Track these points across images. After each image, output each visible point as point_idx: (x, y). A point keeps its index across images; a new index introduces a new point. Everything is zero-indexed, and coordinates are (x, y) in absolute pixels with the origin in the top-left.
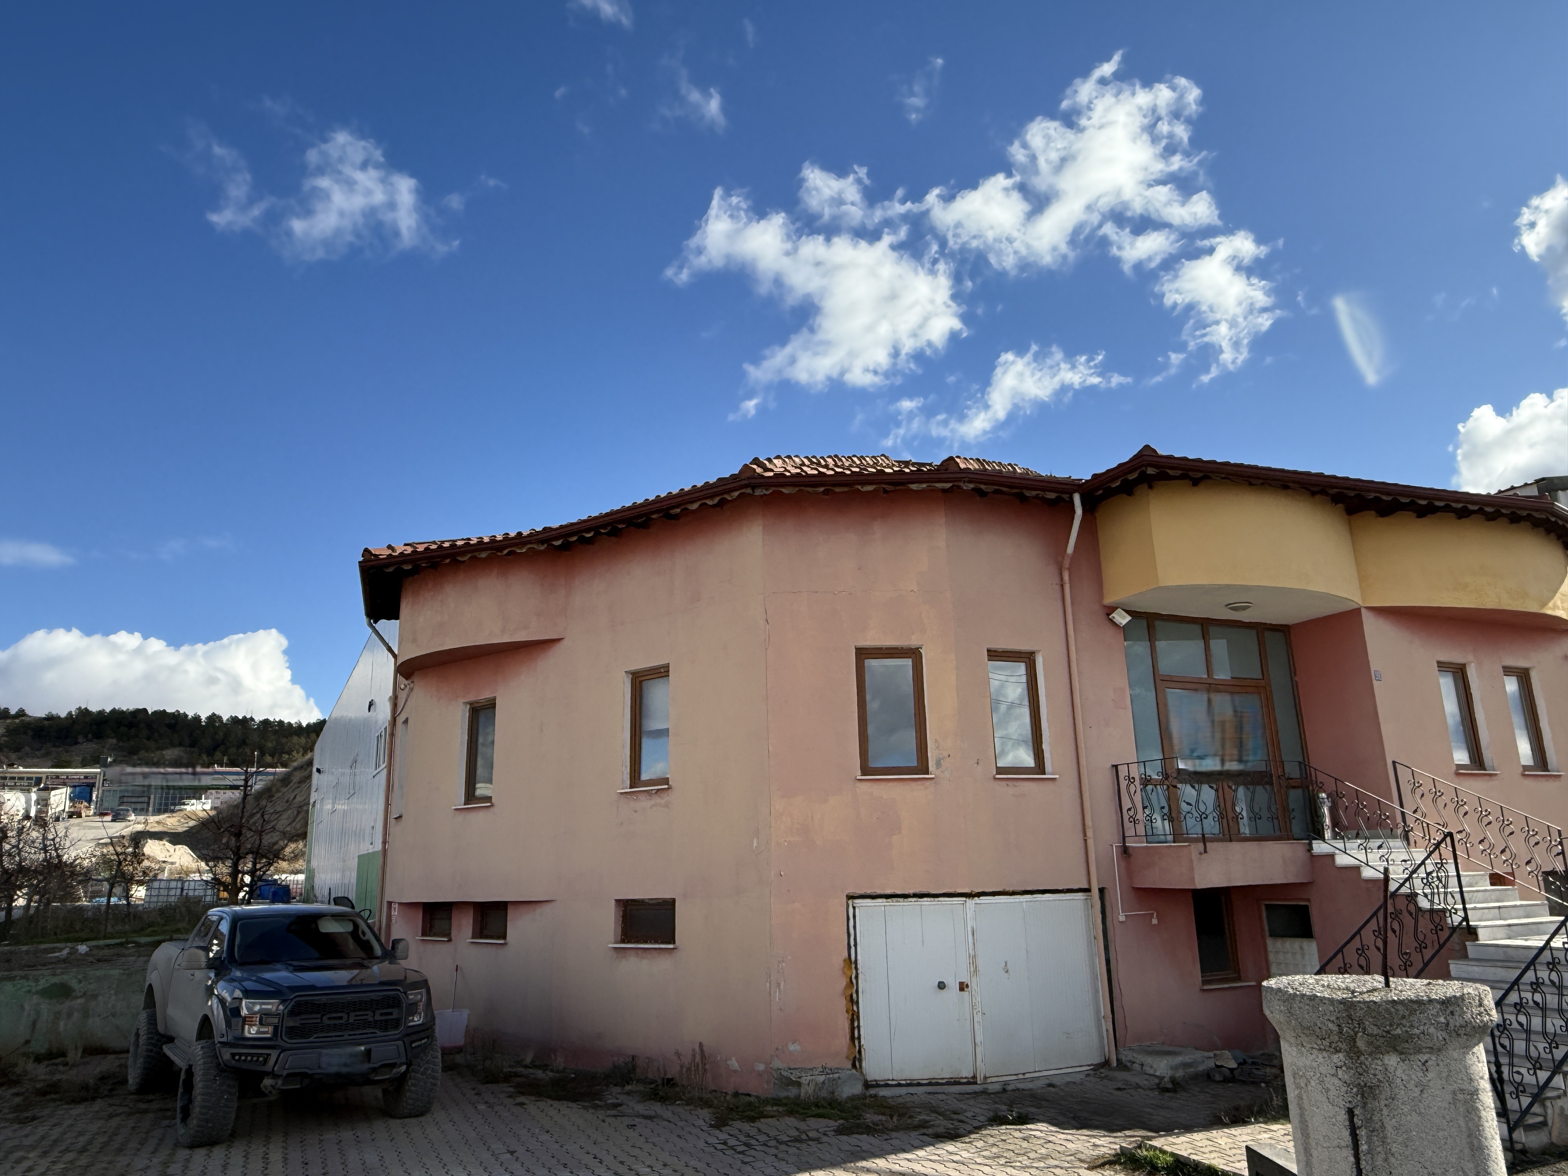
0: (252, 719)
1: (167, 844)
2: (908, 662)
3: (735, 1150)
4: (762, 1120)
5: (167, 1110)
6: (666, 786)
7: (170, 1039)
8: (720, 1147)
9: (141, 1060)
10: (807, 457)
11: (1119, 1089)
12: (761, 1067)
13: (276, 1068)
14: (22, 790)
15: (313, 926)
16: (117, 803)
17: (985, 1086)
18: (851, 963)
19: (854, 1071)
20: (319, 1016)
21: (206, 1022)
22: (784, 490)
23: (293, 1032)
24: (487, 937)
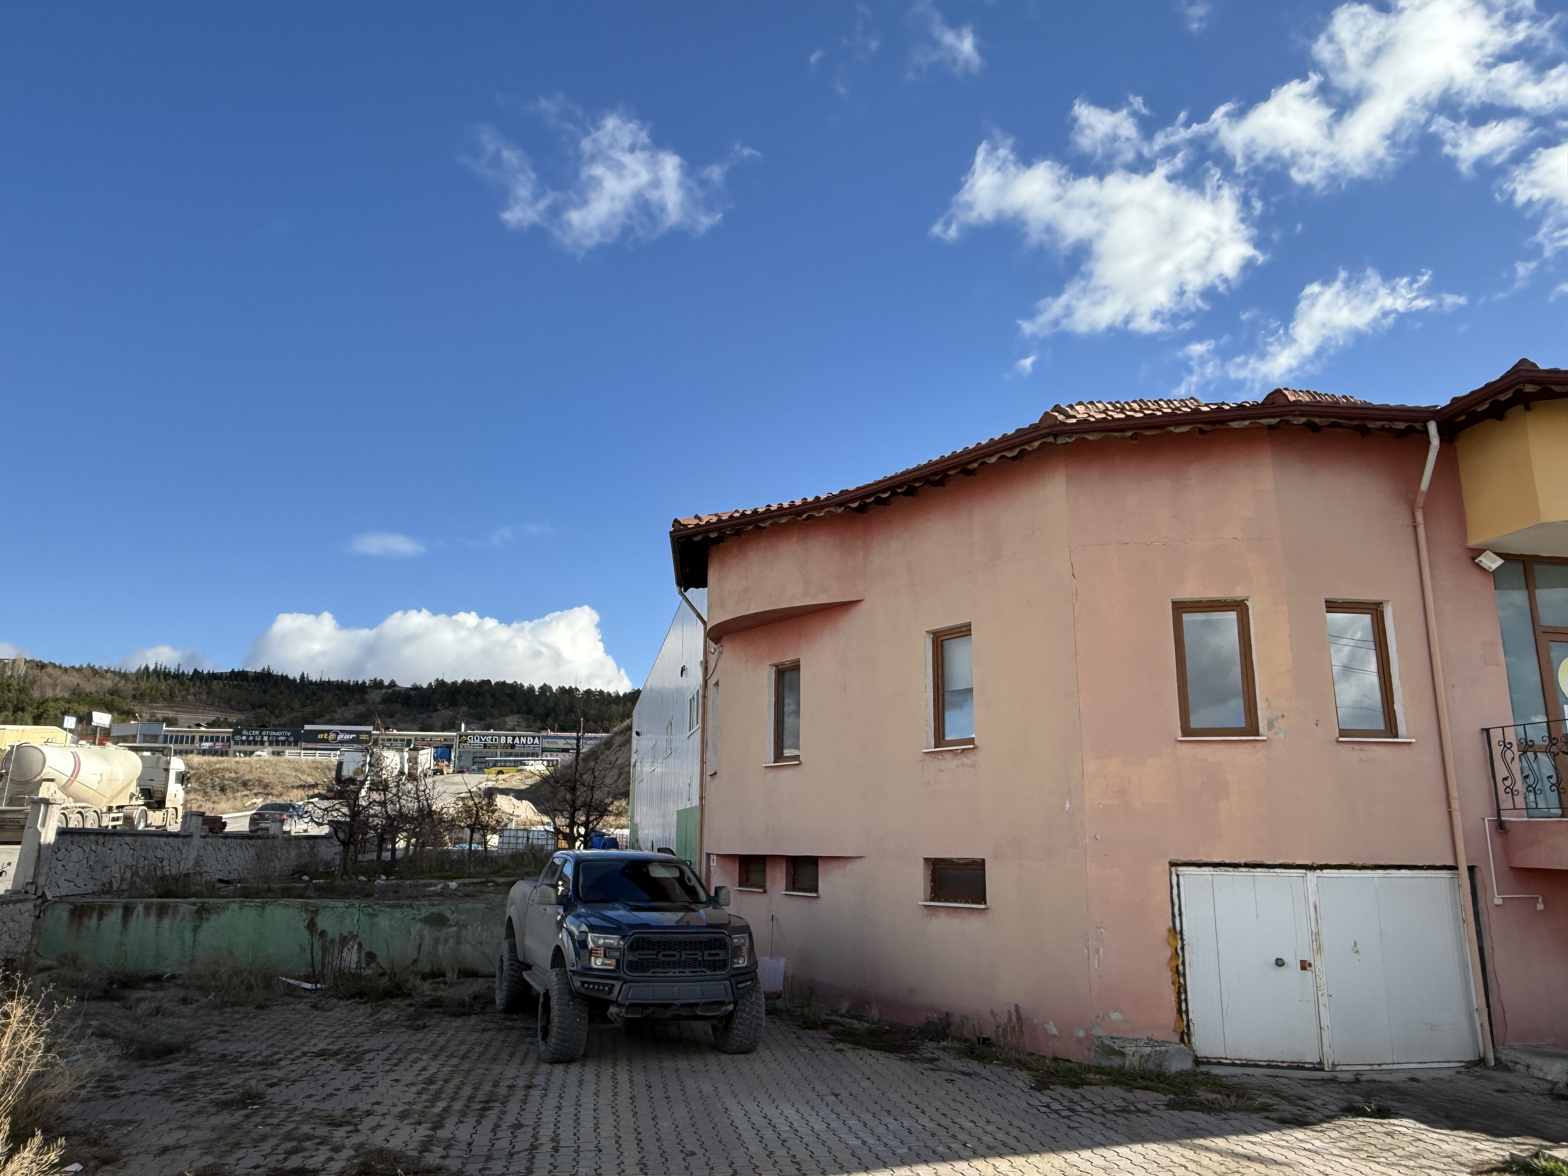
0: (577, 689)
1: (513, 799)
2: (1232, 616)
3: (1059, 1114)
4: (1085, 1087)
5: (528, 1029)
6: (972, 746)
7: (529, 967)
8: (1043, 1109)
9: (505, 983)
10: (1110, 403)
11: (1500, 1091)
12: (1081, 1034)
13: (620, 998)
14: (397, 750)
15: (645, 870)
16: (471, 762)
17: (1334, 1074)
18: (1176, 933)
19: (1182, 1046)
20: (655, 952)
21: (558, 951)
22: (1090, 437)
23: (633, 966)
24: (799, 890)
